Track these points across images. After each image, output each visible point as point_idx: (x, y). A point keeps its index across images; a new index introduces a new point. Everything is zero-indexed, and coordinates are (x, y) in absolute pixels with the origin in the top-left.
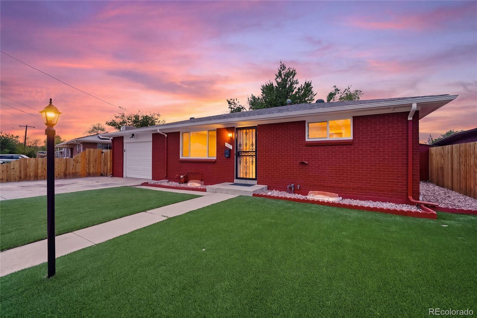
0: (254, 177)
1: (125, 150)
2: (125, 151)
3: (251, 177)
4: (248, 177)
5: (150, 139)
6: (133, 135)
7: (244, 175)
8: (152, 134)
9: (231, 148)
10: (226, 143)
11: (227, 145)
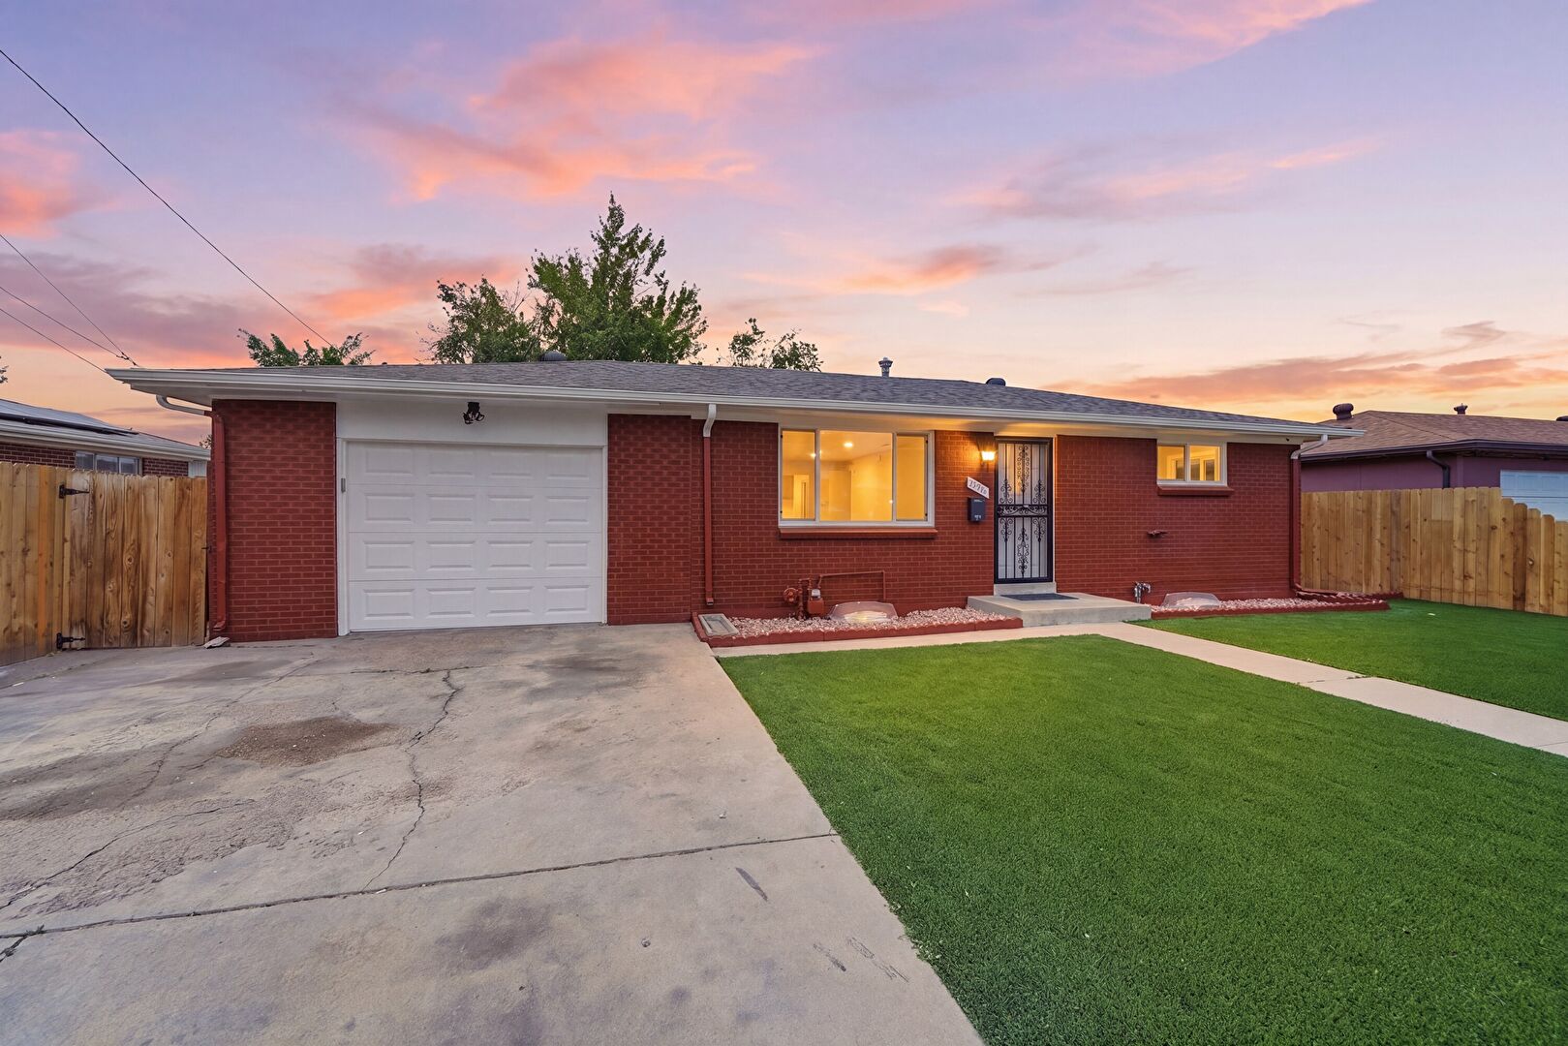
0: (1044, 575)
1: (343, 480)
2: (343, 490)
3: (1035, 575)
4: (1027, 575)
5: (599, 437)
6: (474, 407)
7: (1019, 571)
8: (610, 416)
9: (987, 496)
10: (969, 478)
11: (973, 484)
